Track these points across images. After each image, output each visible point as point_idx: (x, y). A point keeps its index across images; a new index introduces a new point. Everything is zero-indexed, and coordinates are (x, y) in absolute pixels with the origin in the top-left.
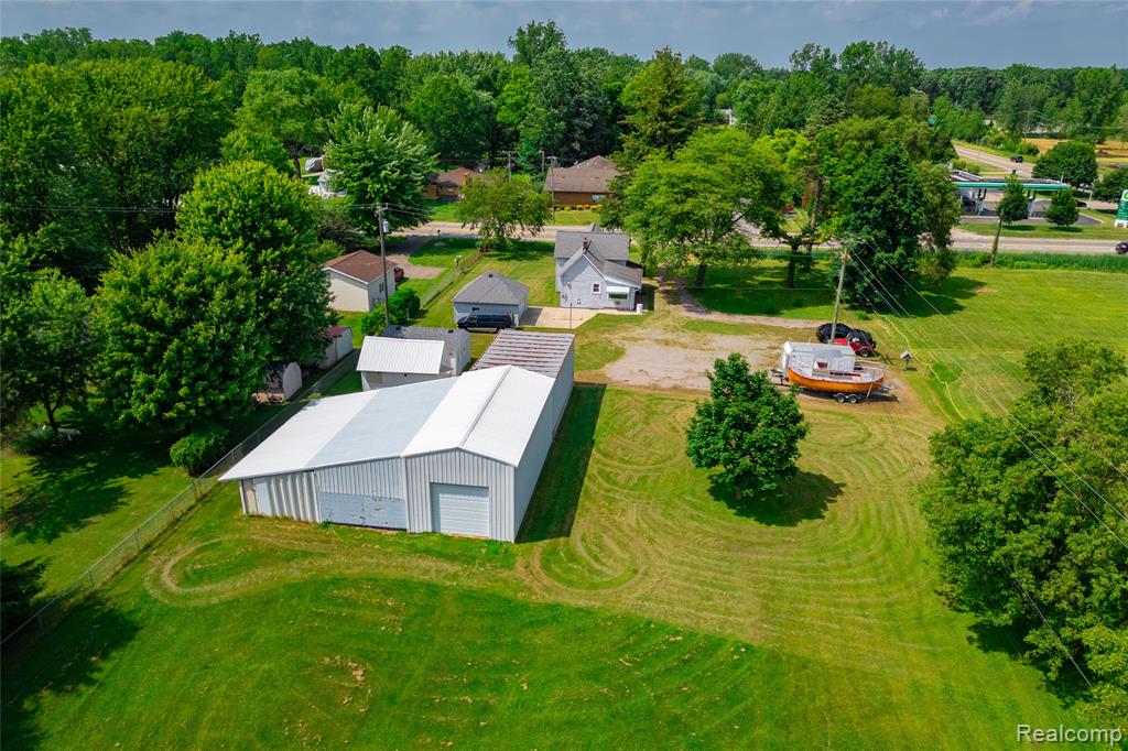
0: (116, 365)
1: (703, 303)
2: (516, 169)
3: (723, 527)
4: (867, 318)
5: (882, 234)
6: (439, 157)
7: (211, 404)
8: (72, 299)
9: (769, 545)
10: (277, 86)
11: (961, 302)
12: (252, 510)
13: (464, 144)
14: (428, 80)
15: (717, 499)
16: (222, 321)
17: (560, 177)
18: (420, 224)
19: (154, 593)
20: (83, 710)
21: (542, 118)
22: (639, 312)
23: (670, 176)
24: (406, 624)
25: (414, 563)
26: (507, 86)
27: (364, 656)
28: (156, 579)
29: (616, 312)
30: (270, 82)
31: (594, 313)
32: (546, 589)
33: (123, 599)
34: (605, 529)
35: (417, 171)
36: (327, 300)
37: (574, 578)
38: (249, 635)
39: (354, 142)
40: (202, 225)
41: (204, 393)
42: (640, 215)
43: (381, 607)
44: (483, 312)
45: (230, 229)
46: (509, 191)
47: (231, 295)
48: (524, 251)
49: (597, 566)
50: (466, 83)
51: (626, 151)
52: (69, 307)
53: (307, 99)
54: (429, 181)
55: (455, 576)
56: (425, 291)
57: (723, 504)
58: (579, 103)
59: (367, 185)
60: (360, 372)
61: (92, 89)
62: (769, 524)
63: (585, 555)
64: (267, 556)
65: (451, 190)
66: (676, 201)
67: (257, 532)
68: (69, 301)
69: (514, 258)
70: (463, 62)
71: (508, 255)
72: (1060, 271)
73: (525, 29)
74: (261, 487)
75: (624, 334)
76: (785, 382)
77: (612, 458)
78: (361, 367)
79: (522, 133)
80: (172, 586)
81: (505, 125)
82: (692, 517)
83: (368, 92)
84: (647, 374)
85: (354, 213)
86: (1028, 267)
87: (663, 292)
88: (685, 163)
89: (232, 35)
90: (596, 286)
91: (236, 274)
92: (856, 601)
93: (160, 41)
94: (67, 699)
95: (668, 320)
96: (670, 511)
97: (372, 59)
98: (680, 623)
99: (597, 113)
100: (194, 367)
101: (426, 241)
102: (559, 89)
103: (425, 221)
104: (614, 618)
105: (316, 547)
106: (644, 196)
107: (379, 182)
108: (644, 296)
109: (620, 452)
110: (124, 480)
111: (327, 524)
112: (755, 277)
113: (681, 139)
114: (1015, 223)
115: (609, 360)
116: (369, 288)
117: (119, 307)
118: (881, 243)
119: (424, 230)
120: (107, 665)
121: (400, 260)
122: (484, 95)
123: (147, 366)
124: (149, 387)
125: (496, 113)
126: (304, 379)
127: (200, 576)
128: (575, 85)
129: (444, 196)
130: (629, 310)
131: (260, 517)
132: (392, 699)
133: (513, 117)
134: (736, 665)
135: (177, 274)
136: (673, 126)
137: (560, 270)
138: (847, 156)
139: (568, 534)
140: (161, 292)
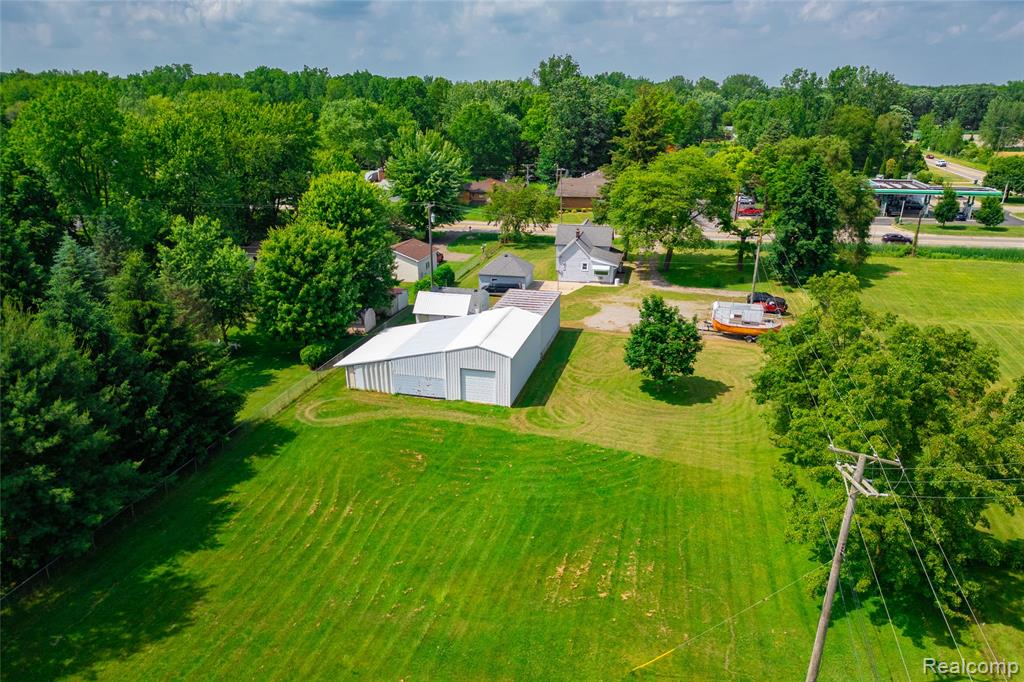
0: (269, 298)
1: (667, 280)
2: (536, 179)
3: (643, 405)
4: (791, 291)
5: (803, 226)
6: (472, 169)
7: (325, 325)
8: (241, 258)
9: (671, 414)
10: (346, 113)
11: (873, 281)
12: (353, 386)
13: (492, 159)
14: (464, 106)
15: (644, 391)
16: (332, 275)
17: (569, 186)
18: (456, 222)
19: (303, 421)
20: (275, 464)
21: (557, 137)
22: (616, 284)
23: (641, 181)
24: (445, 439)
25: (450, 414)
26: (530, 110)
27: (421, 451)
28: (302, 415)
29: (599, 285)
30: (341, 110)
31: (583, 285)
32: (529, 428)
33: (286, 421)
34: (568, 404)
35: (455, 180)
36: (394, 268)
37: (545, 424)
38: (357, 440)
39: (408, 157)
40: (315, 213)
41: (320, 317)
42: (620, 212)
43: (430, 431)
44: (499, 281)
45: (333, 216)
46: (524, 196)
47: (337, 258)
48: (535, 242)
49: (560, 420)
50: (495, 107)
51: (614, 163)
52: (239, 264)
53: (369, 123)
54: (464, 189)
55: (474, 420)
56: (458, 269)
57: (647, 394)
58: (589, 124)
59: (416, 191)
60: (414, 315)
61: (225, 121)
62: (674, 404)
63: (553, 414)
64: (365, 407)
65: (481, 196)
66: (645, 200)
67: (356, 397)
68: (240, 260)
69: (526, 247)
70: (493, 91)
71: (522, 245)
72: (971, 261)
73: (547, 62)
74: (359, 371)
75: (602, 299)
76: (711, 329)
77: (579, 369)
78: (414, 312)
79: (541, 150)
80: (311, 417)
81: (527, 143)
82: (625, 400)
83: (415, 117)
84: (614, 324)
85: (407, 210)
86: (943, 257)
87: (638, 272)
88: (655, 173)
89: (306, 70)
90: (585, 265)
91: (339, 245)
92: (717, 441)
93: (248, 75)
94: (266, 460)
95: (638, 291)
96: (612, 396)
97: (420, 89)
98: (604, 445)
99: (603, 132)
100: (316, 302)
101: (460, 235)
102: (572, 112)
103: (459, 219)
104: (565, 442)
105: (391, 404)
106: (623, 198)
107: (426, 188)
108: (623, 274)
109: (585, 367)
110: (272, 371)
111: (398, 394)
112: (714, 263)
113: (653, 154)
114: (947, 224)
115: (587, 315)
116: (418, 265)
117: (273, 262)
118: (804, 233)
119: (459, 227)
120: (284, 449)
121: (442, 249)
122: (511, 118)
123: (288, 300)
124: (289, 312)
125: (521, 132)
126: (377, 321)
127: (326, 415)
128: (586, 110)
129: (475, 201)
130: (608, 283)
131: (357, 390)
132: (438, 468)
133: (534, 136)
134: (633, 463)
135: (306, 242)
136: (650, 144)
137: (559, 254)
138: (782, 167)
139: (544, 405)
140: (296, 254)
